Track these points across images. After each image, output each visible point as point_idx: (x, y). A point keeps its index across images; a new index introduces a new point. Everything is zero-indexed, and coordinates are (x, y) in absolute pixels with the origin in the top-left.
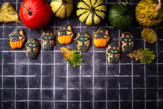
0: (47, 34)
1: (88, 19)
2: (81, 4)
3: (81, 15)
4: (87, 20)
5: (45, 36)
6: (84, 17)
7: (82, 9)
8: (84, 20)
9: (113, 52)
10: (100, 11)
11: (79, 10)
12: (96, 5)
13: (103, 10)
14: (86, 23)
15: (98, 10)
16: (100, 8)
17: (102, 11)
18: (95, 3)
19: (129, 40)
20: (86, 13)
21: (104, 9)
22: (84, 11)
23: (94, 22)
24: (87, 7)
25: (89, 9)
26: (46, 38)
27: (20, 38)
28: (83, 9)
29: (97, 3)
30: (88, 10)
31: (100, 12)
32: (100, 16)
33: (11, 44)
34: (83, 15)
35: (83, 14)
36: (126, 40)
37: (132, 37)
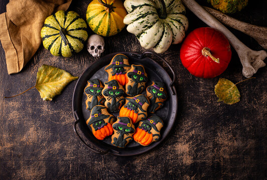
0: (95, 86)
1: (62, 48)
2: (45, 30)
3: (50, 47)
4: (62, 50)
5: (91, 88)
6: (56, 48)
7: (48, 36)
8: (58, 52)
9: (112, 94)
10: (76, 29)
11: (45, 41)
12: (67, 23)
13: (80, 26)
14: (63, 55)
15: (73, 30)
16: (74, 26)
17: (79, 29)
18: (65, 21)
19: (140, 80)
20: (57, 40)
21: (81, 24)
22: (52, 38)
23: (73, 50)
24: (55, 32)
25: (58, 34)
26: (92, 91)
27: (106, 120)
28: (50, 36)
29: (67, 20)
30: (58, 36)
31: (77, 32)
32: (78, 37)
33: (96, 134)
34: (53, 46)
35: (52, 44)
36: (135, 78)
37: (146, 75)
